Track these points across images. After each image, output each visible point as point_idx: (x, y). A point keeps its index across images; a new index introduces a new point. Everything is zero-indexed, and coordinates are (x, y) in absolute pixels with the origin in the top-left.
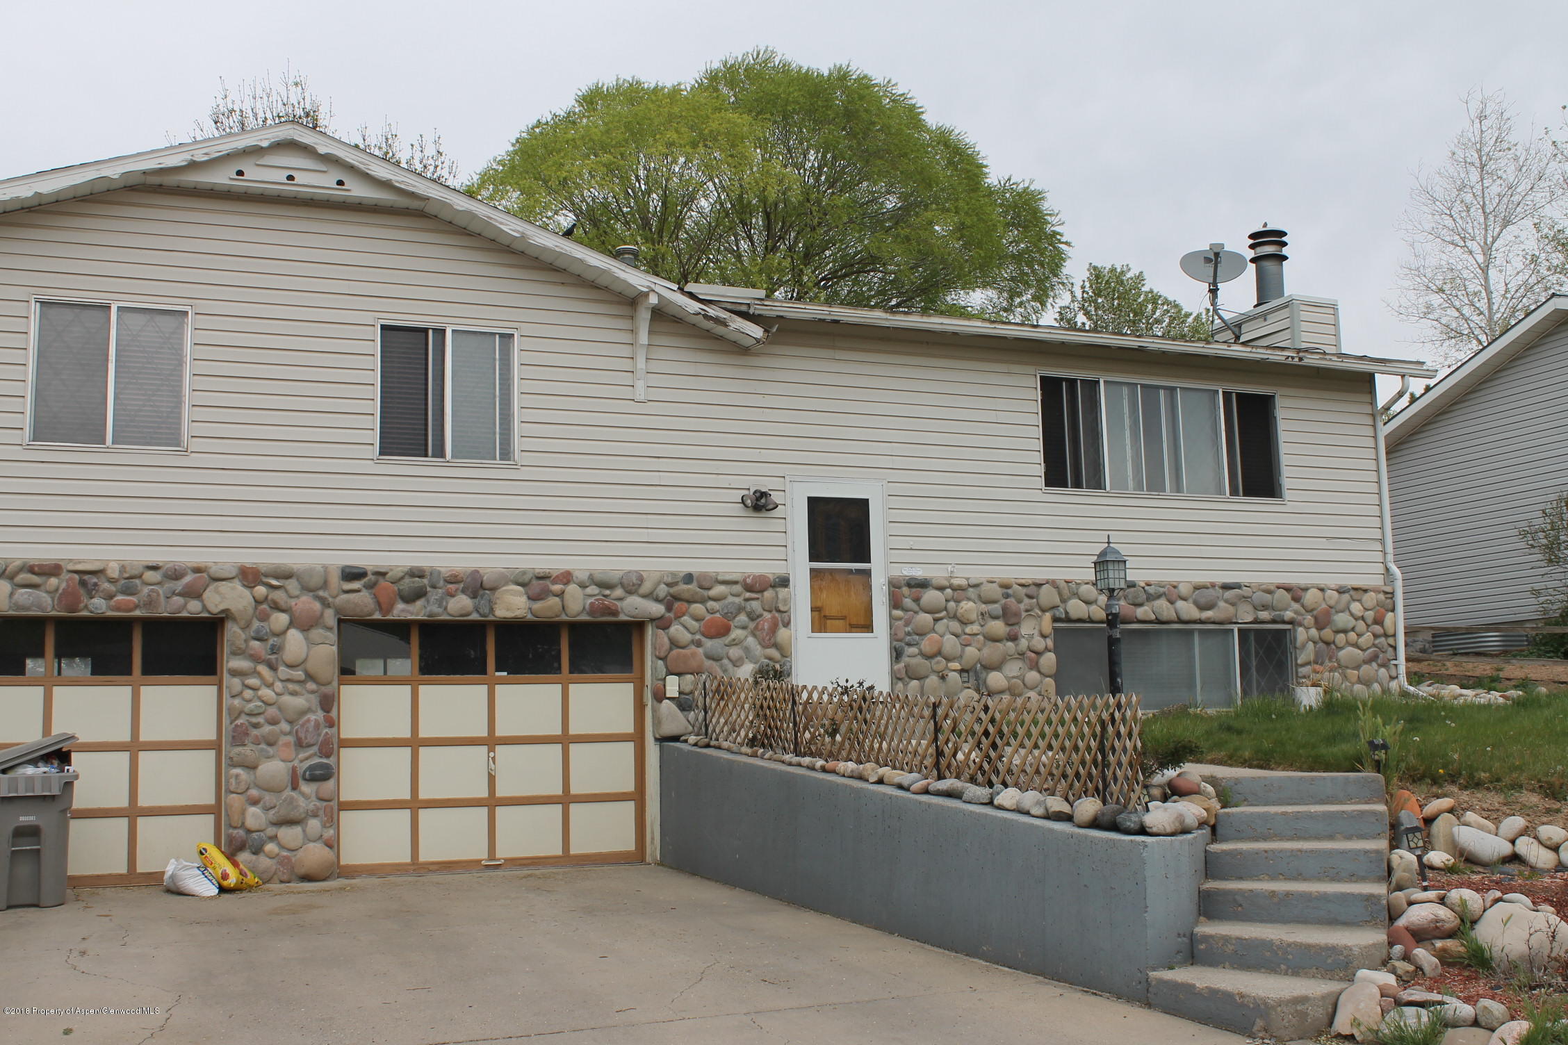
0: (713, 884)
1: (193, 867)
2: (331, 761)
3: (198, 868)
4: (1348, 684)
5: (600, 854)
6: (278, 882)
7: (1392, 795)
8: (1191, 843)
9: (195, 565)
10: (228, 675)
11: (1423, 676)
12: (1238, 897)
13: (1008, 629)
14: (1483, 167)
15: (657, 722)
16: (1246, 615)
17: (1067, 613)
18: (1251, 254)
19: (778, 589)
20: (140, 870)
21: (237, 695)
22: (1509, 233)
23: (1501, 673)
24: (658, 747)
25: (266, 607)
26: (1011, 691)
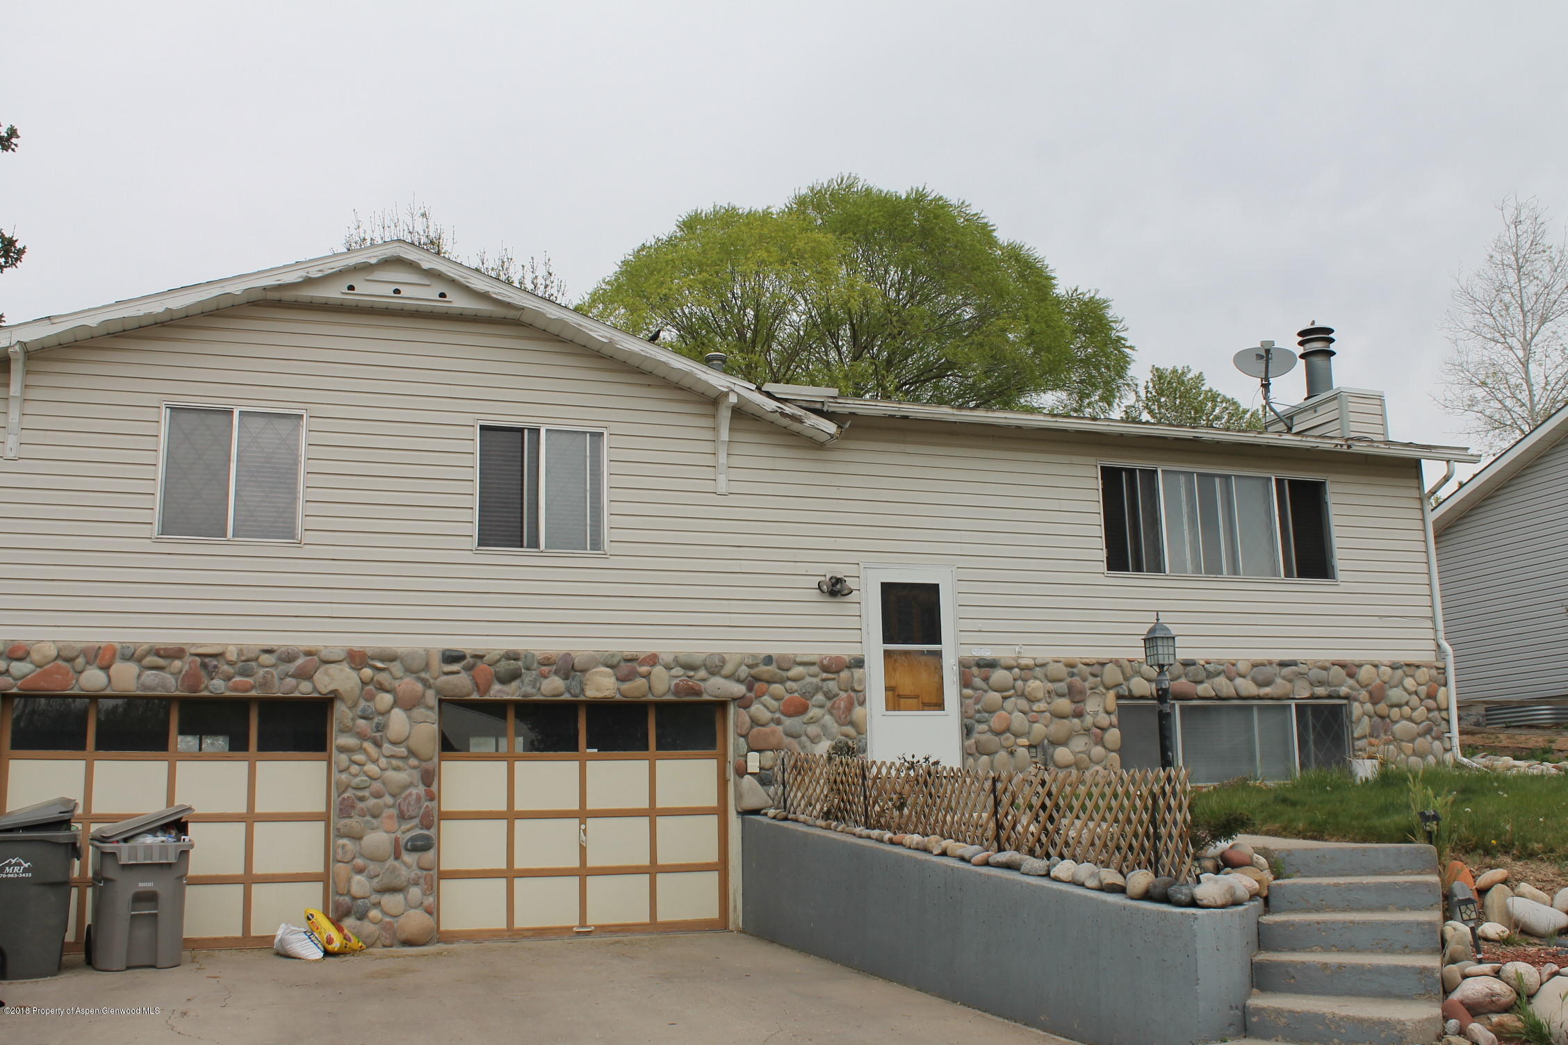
0: (789, 951)
1: (300, 932)
2: (432, 833)
3: (305, 932)
4: (1403, 756)
5: (685, 922)
6: (381, 946)
7: (1444, 866)
8: (1241, 915)
9: (307, 649)
10: (336, 752)
11: (1477, 748)
12: (1290, 970)
13: (1073, 706)
14: (1519, 268)
15: (739, 796)
16: (1303, 691)
17: (1130, 690)
18: (1300, 350)
19: (853, 670)
20: (253, 934)
21: (344, 770)
22: (1547, 330)
23: (1553, 744)
24: (740, 820)
25: (371, 688)
26: (1077, 765)
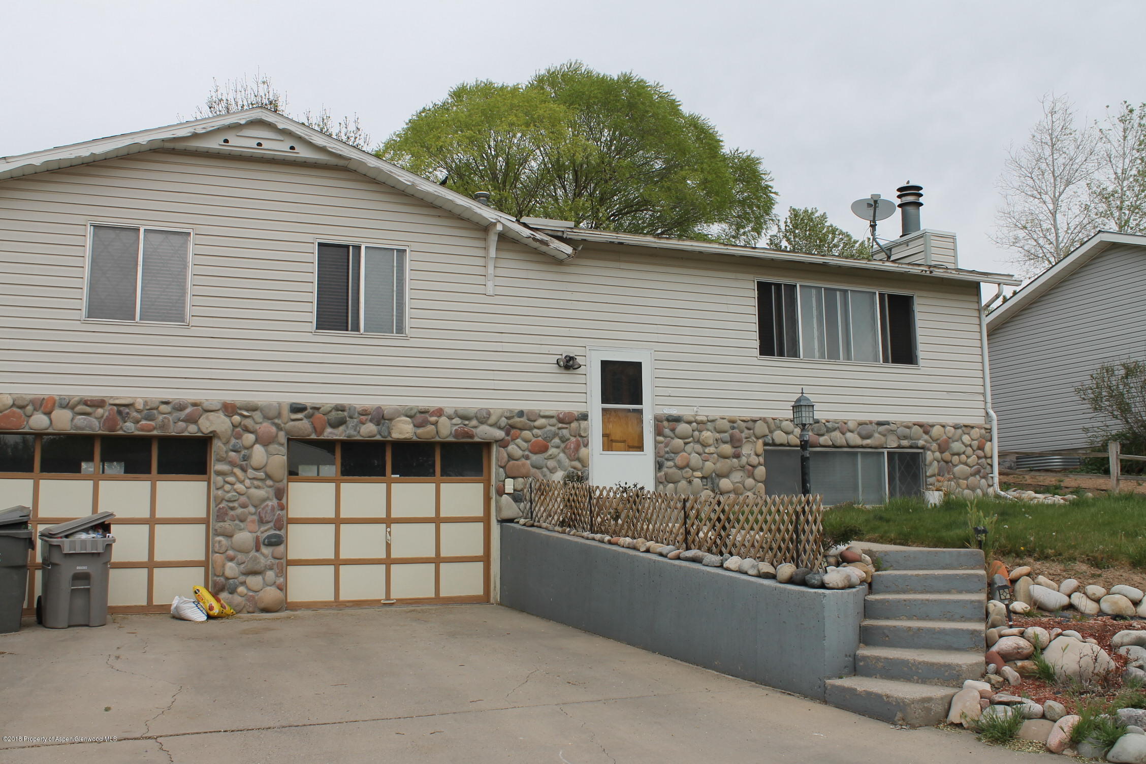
0: (535, 617)
1: (190, 602)
2: (282, 533)
3: (194, 602)
4: (960, 489)
5: (460, 597)
6: (246, 612)
7: (989, 564)
8: (855, 595)
9: (194, 401)
10: (214, 475)
11: (1010, 485)
12: (886, 631)
13: (734, 450)
14: (1053, 145)
15: (499, 509)
16: (892, 443)
17: (773, 440)
18: (898, 202)
19: (580, 422)
20: (155, 603)
21: (220, 488)
22: (1070, 190)
23: (1062, 483)
24: (499, 526)
25: (240, 429)
26: (736, 491)
